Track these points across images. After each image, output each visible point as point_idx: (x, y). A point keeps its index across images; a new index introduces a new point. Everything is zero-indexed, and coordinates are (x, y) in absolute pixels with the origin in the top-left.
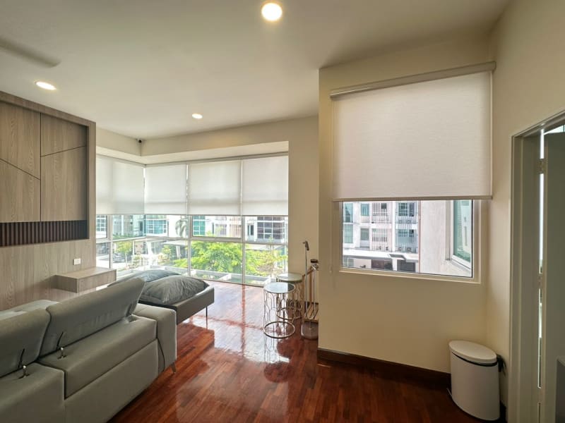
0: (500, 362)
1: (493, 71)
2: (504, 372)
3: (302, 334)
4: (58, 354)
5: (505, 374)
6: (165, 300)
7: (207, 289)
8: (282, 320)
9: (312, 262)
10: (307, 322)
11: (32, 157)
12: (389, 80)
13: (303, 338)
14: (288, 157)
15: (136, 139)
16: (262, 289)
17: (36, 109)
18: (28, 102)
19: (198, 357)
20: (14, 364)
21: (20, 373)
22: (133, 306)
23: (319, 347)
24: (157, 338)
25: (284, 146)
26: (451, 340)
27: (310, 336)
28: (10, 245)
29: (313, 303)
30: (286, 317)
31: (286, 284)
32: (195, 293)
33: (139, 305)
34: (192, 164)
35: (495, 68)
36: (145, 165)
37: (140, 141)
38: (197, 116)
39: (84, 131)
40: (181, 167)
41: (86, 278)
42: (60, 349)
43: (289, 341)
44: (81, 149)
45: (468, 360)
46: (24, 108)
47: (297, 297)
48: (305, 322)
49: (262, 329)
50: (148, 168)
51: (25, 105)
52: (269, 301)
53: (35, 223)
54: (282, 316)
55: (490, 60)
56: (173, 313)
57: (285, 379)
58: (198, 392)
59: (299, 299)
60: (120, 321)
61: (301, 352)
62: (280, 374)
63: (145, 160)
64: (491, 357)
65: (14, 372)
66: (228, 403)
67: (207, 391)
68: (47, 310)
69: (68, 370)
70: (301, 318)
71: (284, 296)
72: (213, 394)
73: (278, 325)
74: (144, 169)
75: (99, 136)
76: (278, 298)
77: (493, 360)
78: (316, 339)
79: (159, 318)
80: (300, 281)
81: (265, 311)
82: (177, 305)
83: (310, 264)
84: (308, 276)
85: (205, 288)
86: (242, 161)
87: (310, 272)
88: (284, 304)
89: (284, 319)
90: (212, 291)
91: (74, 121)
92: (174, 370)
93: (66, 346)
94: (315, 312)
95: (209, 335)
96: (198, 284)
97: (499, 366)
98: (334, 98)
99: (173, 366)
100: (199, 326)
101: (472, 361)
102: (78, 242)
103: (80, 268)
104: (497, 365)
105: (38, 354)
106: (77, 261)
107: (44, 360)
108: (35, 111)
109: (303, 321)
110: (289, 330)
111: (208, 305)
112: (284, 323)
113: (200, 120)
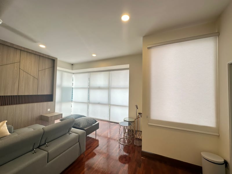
0: (226, 163)
1: (219, 36)
2: (228, 167)
3: (135, 144)
4: (45, 145)
5: (228, 169)
6: (81, 126)
7: (97, 123)
8: (126, 137)
9: (139, 114)
10: (137, 139)
11: (36, 71)
12: (172, 41)
13: (135, 146)
14: (129, 70)
15: (71, 64)
16: (118, 124)
17: (38, 54)
18: (36, 52)
19: (92, 150)
20: (31, 148)
21: (33, 152)
22: (70, 129)
23: (142, 150)
24: (79, 141)
25: (128, 66)
26: (202, 152)
27: (138, 145)
28: (27, 103)
29: (139, 131)
30: (128, 136)
31: (128, 122)
32: (92, 124)
33: (72, 128)
34: (91, 73)
35: (219, 35)
36: (74, 73)
37: (72, 65)
38: (94, 55)
39: (53, 61)
40: (87, 74)
41: (52, 117)
42: (46, 144)
43: (129, 147)
44: (52, 68)
45: (210, 161)
46: (34, 54)
47: (132, 128)
48: (136, 139)
49: (118, 141)
50: (74, 75)
51: (35, 53)
52: (121, 129)
53: (35, 95)
54: (126, 136)
55: (217, 31)
56: (84, 132)
57: (128, 163)
58: (94, 165)
59: (133, 129)
60: (66, 134)
61: (134, 152)
62: (126, 160)
63: (73, 71)
64: (222, 161)
65: (31, 151)
66: (106, 170)
67: (97, 164)
68: (43, 129)
69: (49, 152)
70: (134, 137)
71: (127, 128)
72: (99, 166)
73: (124, 139)
74: (73, 75)
75: (58, 63)
76: (124, 128)
77: (222, 162)
78: (141, 146)
79: (80, 134)
80: (134, 122)
81: (119, 133)
82: (85, 129)
83: (138, 114)
84: (137, 119)
85: (96, 123)
86: (110, 72)
87: (138, 118)
88: (127, 131)
89: (127, 137)
90: (98, 124)
91: (50, 58)
92: (84, 155)
93: (48, 142)
94: (140, 135)
95: (97, 142)
96: (93, 121)
97: (225, 165)
98: (149, 48)
99: (84, 154)
100: (93, 138)
101: (212, 161)
102: (49, 103)
103: (50, 112)
104: (224, 165)
105: (39, 145)
106: (49, 110)
107: (41, 147)
108: (38, 55)
109: (135, 139)
110: (129, 142)
111: (97, 129)
112: (127, 138)
113: (95, 57)
